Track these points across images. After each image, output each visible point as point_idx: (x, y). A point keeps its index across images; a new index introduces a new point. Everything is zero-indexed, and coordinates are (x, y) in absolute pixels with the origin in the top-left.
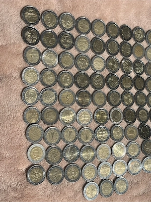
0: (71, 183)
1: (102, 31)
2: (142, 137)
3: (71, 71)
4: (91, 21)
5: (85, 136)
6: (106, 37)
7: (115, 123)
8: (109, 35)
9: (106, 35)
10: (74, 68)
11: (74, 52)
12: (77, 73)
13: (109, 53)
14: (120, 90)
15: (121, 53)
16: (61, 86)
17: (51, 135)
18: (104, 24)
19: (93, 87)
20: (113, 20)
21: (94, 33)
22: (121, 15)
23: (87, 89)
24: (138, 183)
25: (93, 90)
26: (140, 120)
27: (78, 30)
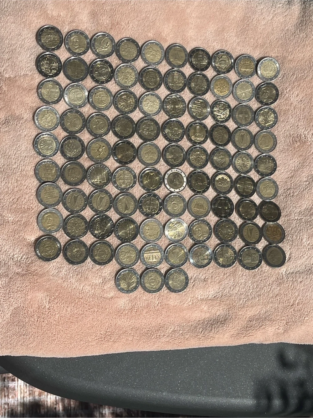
0: (98, 267)
1: (158, 57)
2: (216, 214)
3: (107, 113)
4: (140, 45)
5: (124, 205)
6: (165, 65)
7: (172, 190)
8: (170, 63)
9: (164, 62)
10: (112, 109)
11: (112, 86)
12: (116, 117)
13: (168, 88)
14: (185, 144)
15: (190, 89)
16: (91, 134)
17: (73, 200)
18: (161, 47)
19: (141, 136)
20: (179, 41)
21: (145, 60)
22: (191, 33)
23: (131, 140)
24: (205, 280)
25: (141, 141)
26: (215, 189)
27: (119, 56)
